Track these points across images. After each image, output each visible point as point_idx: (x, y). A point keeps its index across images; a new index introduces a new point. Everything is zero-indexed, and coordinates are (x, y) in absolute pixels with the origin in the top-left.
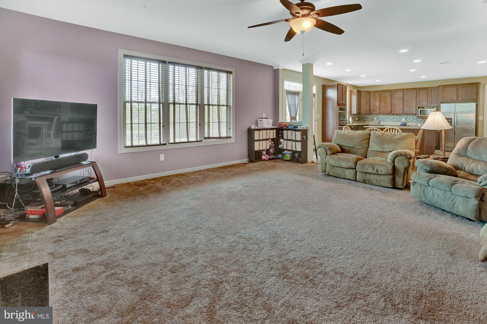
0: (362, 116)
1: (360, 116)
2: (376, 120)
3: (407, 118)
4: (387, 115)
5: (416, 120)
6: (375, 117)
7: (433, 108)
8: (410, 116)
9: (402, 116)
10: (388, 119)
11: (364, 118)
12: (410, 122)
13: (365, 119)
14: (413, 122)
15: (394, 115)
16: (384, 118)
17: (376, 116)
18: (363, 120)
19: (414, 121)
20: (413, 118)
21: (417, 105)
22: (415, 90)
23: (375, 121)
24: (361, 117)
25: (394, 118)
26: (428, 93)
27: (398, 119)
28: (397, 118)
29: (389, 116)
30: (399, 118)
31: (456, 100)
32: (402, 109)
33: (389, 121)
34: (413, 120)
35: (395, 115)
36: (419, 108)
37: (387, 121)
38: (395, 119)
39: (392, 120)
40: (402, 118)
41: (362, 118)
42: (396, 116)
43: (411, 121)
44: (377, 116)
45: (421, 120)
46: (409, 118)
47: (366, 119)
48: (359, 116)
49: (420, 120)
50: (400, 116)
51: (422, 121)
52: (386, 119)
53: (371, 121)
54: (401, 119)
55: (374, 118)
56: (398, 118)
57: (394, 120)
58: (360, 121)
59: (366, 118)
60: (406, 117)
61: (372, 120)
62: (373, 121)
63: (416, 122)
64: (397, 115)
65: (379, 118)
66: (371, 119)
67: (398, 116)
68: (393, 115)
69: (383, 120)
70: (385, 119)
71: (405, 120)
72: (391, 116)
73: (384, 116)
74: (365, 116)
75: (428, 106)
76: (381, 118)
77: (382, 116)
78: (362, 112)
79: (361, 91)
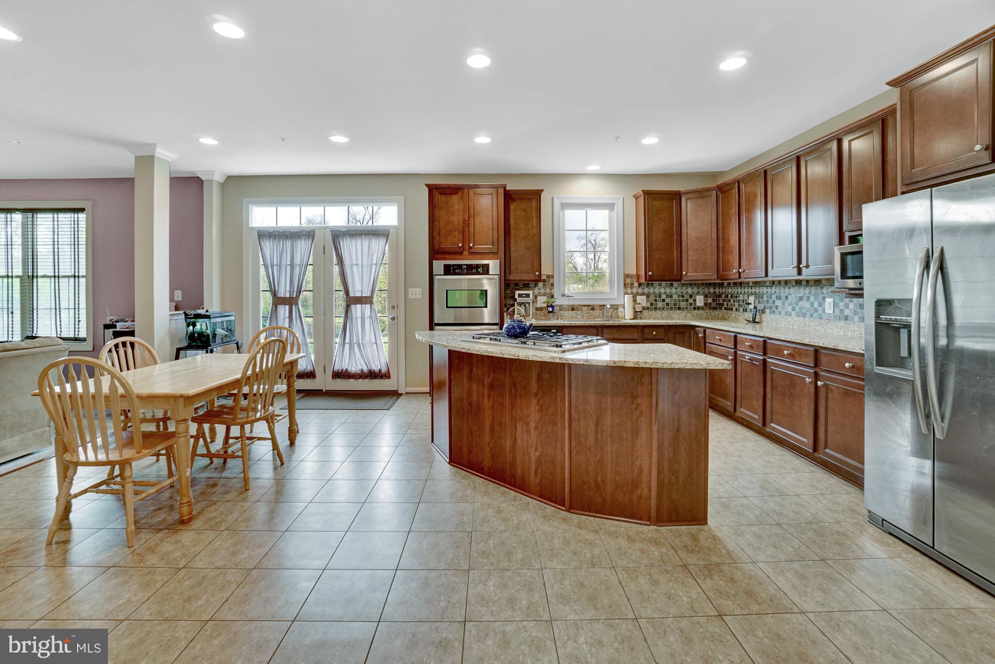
0: (724, 291)
1: (721, 290)
2: (752, 306)
3: (842, 299)
6: (752, 294)
9: (825, 290)
10: (783, 303)
11: (730, 296)
13: (730, 301)
16: (774, 297)
17: (753, 290)
18: (725, 304)
23: (751, 311)
24: (722, 293)
25: (801, 298)
27: (812, 305)
28: (808, 299)
30: (816, 298)
33: (787, 314)
37: (780, 313)
39: (793, 309)
40: (824, 298)
41: (723, 296)
42: (807, 291)
43: (856, 313)
44: (757, 290)
48: (717, 290)
50: (819, 290)
52: (778, 303)
53: (743, 310)
54: (820, 305)
55: (748, 297)
56: (812, 298)
57: (801, 308)
58: (721, 308)
59: (732, 297)
61: (745, 305)
62: (745, 310)
64: (809, 283)
65: (763, 296)
66: (743, 301)
67: (813, 292)
69: (771, 308)
71: (836, 306)
74: (730, 290)
76: (765, 299)
77: (769, 290)
78: (684, 273)
79: (680, 191)
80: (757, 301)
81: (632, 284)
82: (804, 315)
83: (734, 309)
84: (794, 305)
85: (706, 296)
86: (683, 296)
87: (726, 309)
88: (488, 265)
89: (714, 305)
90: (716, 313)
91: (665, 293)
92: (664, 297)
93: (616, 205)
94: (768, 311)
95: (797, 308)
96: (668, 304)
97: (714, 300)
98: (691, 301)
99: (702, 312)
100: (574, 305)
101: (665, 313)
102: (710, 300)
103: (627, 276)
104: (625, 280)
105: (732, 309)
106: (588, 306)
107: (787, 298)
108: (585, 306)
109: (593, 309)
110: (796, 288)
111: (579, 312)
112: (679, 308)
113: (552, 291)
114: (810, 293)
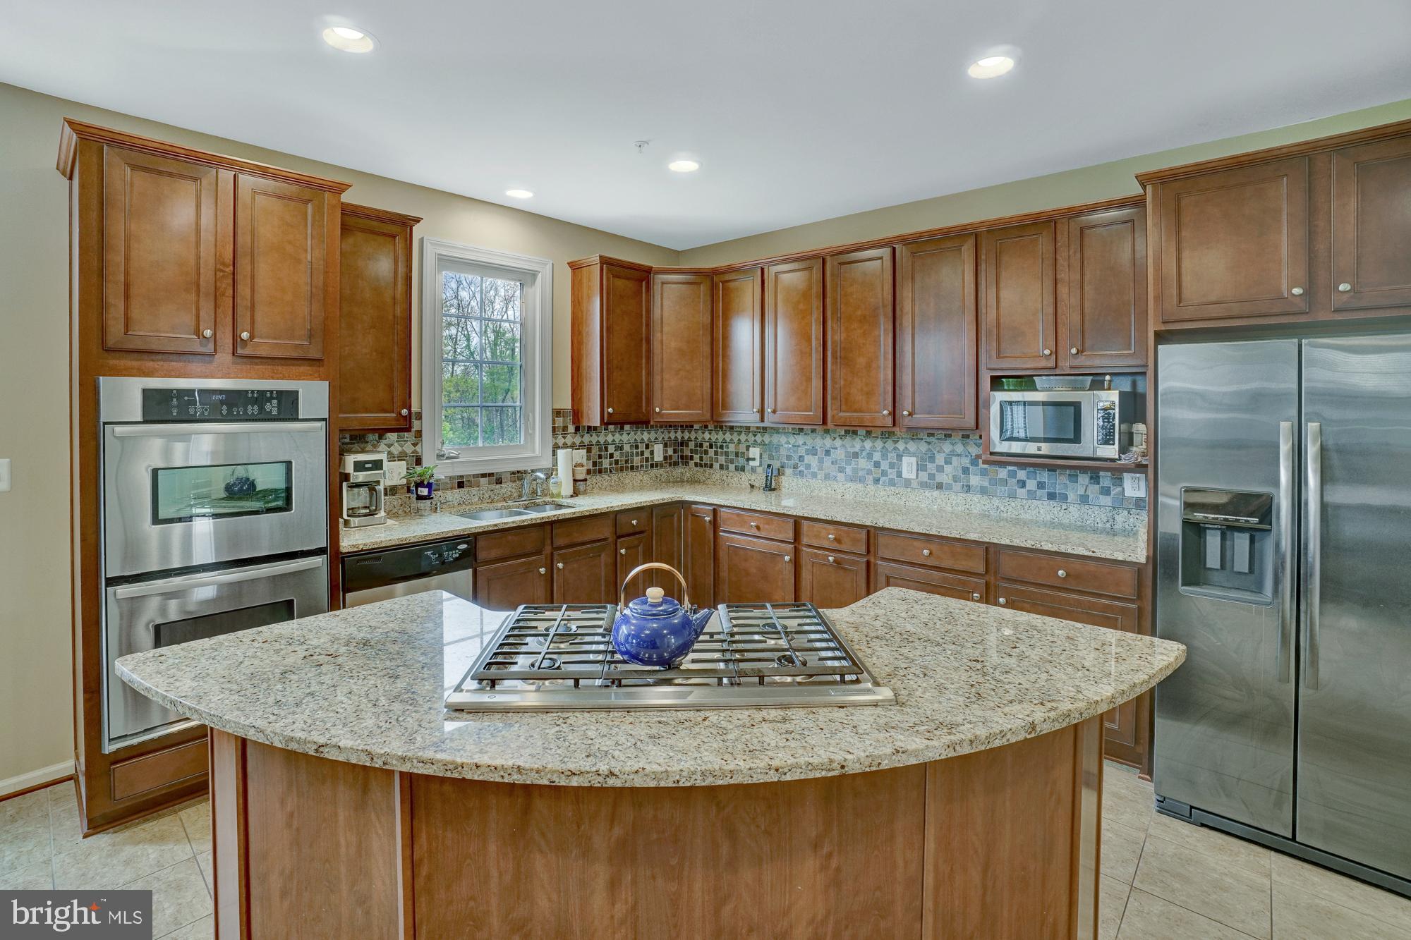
0: (693, 436)
1: (686, 435)
2: (756, 463)
3: (932, 459)
4: (813, 431)
5: (984, 473)
6: (755, 444)
7: (1097, 384)
8: (947, 447)
9: (901, 446)
10: (821, 461)
11: (706, 445)
12: (949, 488)
13: (706, 452)
14: (968, 489)
15: (855, 433)
16: (802, 451)
17: (759, 438)
18: (697, 458)
19: (975, 480)
20: (966, 461)
21: (983, 358)
22: (968, 249)
23: (753, 470)
24: (689, 439)
25: (856, 455)
26: (1062, 262)
27: (877, 465)
28: (870, 456)
29: (828, 442)
30: (884, 456)
31: (1303, 306)
32: (890, 389)
33: (827, 477)
34: (966, 471)
35: (862, 432)
36: (996, 383)
37: (814, 475)
38: (863, 463)
39: (841, 470)
40: (900, 457)
41: (692, 445)
42: (868, 444)
43: (956, 479)
44: (767, 438)
45: (1022, 474)
46: (940, 459)
47: (711, 452)
48: (679, 435)
49: (1012, 475)
50: (890, 444)
51: (1023, 484)
52: (812, 460)
53: (737, 469)
54: (892, 466)
55: (748, 448)
56: (877, 456)
57: (855, 470)
58: (687, 464)
59: (711, 446)
60: (923, 447)
61: (741, 461)
62: (743, 469)
63: (983, 491)
64: (869, 433)
65: (778, 448)
66: (737, 454)
67: (879, 444)
68: (851, 432)
69: (795, 467)
70: (808, 459)
71: (921, 468)
72: (838, 442)
73: (800, 439)
74: (707, 436)
75: (1065, 365)
76: (783, 452)
77: (792, 440)
78: (657, 410)
79: (652, 268)
80: (766, 456)
81: (565, 428)
82: (862, 480)
83: (716, 466)
84: (843, 464)
85: (666, 445)
86: (637, 447)
87: (696, 464)
88: (294, 394)
89: (675, 459)
90: (679, 470)
91: (613, 442)
92: (611, 449)
93: (540, 275)
94: (788, 471)
95: (849, 470)
96: (616, 462)
97: (675, 451)
98: (647, 454)
99: (661, 471)
100: (462, 477)
101: (614, 477)
102: (670, 451)
103: (557, 413)
104: (554, 421)
105: (711, 466)
106: (491, 475)
107: (828, 453)
108: (483, 476)
109: (499, 481)
110: (848, 440)
111: (474, 490)
112: (632, 468)
113: (418, 448)
114: (873, 449)
